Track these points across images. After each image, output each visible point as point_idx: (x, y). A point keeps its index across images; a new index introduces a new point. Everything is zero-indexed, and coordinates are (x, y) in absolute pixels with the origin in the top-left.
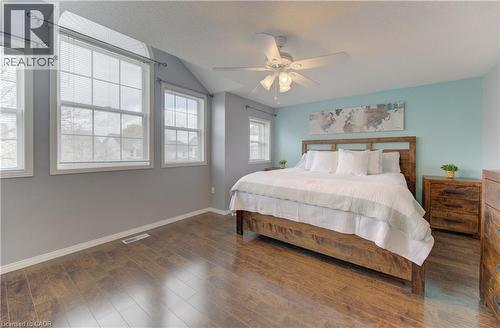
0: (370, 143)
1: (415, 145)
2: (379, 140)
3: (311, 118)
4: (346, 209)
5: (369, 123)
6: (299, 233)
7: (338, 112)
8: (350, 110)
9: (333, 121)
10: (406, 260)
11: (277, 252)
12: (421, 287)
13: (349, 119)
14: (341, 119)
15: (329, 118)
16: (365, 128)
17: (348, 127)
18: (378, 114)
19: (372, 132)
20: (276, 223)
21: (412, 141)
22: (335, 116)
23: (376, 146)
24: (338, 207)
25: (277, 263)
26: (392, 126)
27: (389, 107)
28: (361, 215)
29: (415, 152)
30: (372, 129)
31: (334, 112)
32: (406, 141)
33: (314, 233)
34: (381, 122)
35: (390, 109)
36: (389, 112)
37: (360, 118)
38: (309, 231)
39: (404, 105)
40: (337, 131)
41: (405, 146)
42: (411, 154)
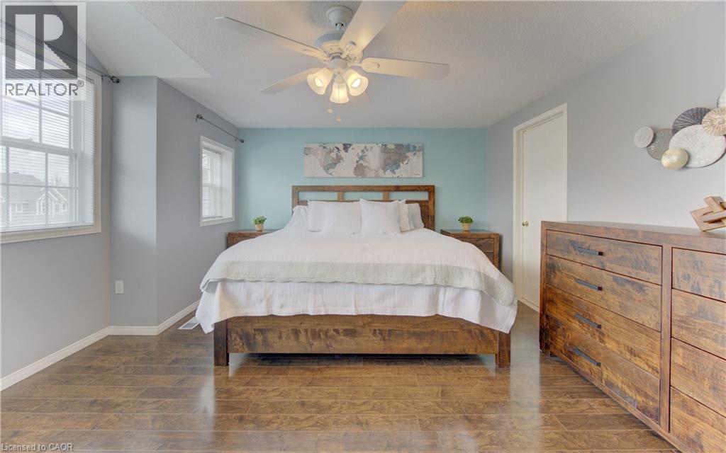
0: (388, 191)
1: (434, 194)
2: (398, 189)
3: (307, 151)
4: (430, 282)
5: (385, 168)
6: (351, 333)
7: (346, 147)
8: (362, 146)
9: (339, 159)
10: (492, 330)
11: (319, 376)
12: (507, 357)
13: (361, 158)
14: (350, 158)
15: (333, 155)
16: (381, 171)
17: (360, 170)
18: (395, 156)
19: (389, 178)
20: (307, 325)
21: (431, 190)
22: (342, 153)
23: (394, 195)
24: (419, 280)
25: (331, 395)
26: (410, 172)
27: (408, 148)
28: (447, 286)
29: (434, 203)
30: (389, 174)
31: (341, 147)
32: (425, 190)
33: (377, 325)
34: (398, 167)
35: (409, 151)
36: (408, 154)
37: (374, 159)
38: (369, 324)
39: (422, 149)
40: (344, 173)
41: (424, 196)
42: (431, 207)
